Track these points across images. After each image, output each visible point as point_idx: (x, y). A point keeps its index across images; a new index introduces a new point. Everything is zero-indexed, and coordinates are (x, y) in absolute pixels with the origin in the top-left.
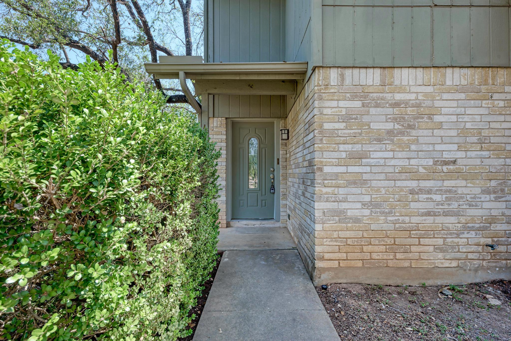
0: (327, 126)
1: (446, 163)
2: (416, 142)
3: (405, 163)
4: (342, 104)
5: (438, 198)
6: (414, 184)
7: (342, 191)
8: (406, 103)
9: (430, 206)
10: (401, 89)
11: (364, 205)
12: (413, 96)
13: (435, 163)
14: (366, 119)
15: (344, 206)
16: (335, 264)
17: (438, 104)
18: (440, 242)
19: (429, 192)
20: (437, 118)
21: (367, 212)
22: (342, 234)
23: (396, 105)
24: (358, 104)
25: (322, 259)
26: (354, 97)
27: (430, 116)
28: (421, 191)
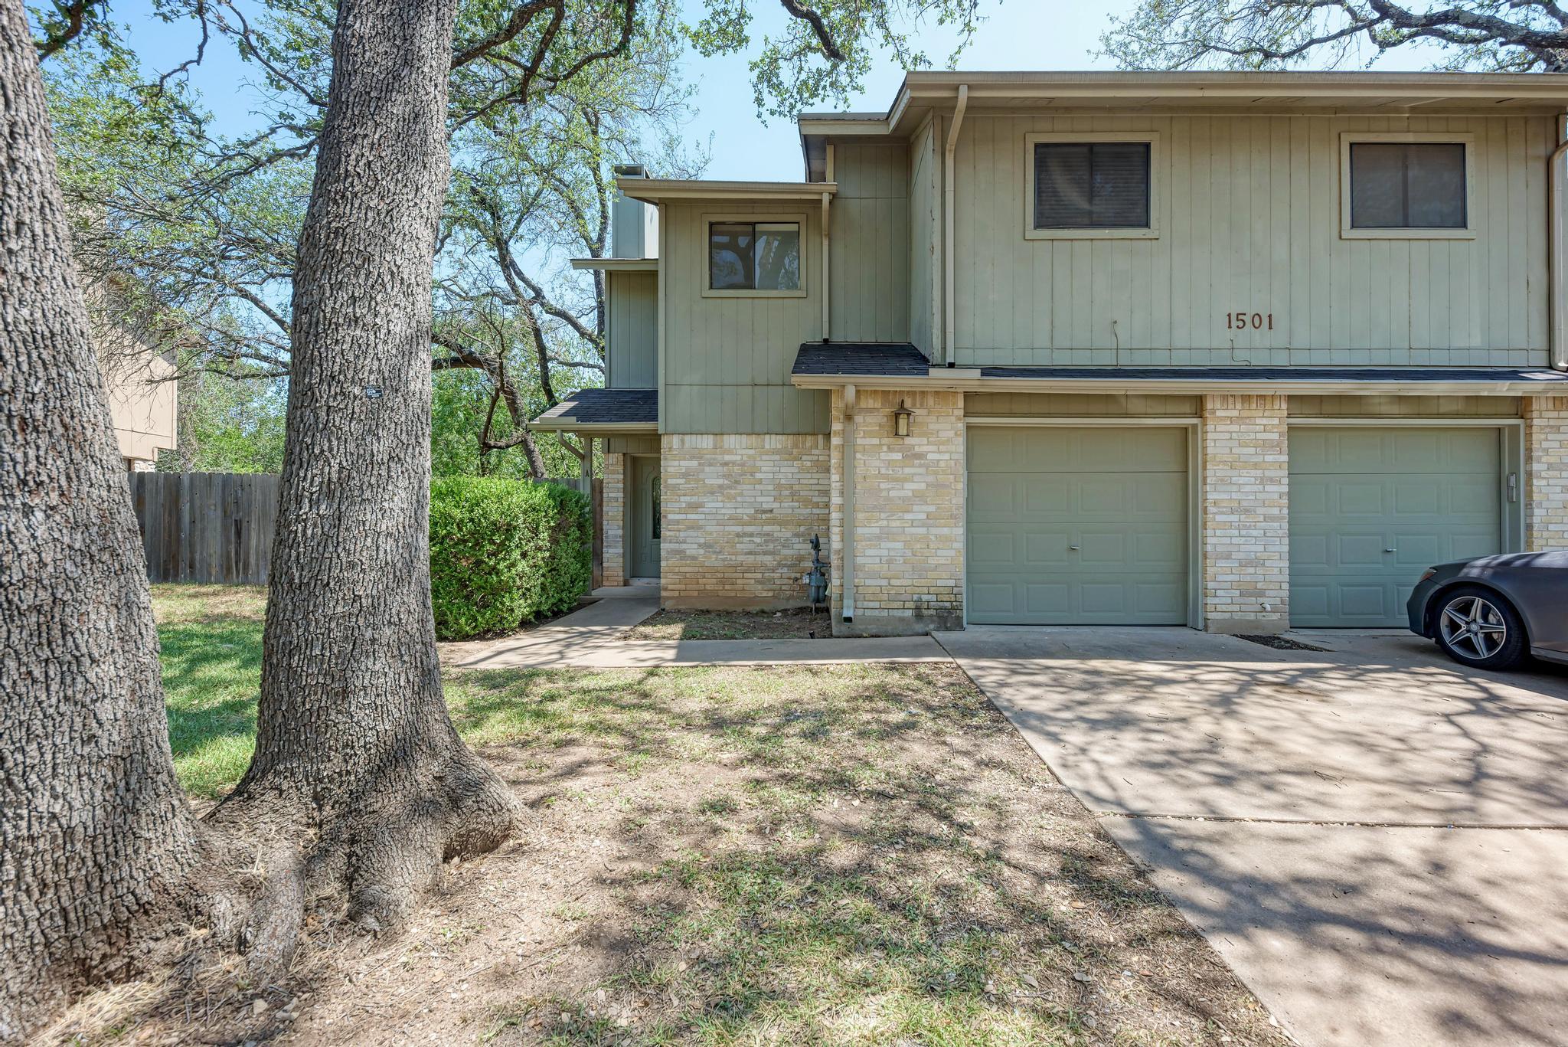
0: (670, 481)
1: (765, 512)
2: (741, 494)
3: (732, 511)
4: (683, 463)
5: (758, 540)
6: (739, 529)
7: (682, 534)
8: (734, 463)
9: (752, 547)
10: (729, 452)
11: (700, 545)
12: (738, 458)
13: (756, 512)
14: (701, 476)
15: (684, 546)
16: (676, 594)
17: (758, 464)
18: (759, 576)
19: (751, 535)
20: (758, 476)
21: (702, 551)
22: (683, 569)
23: (726, 464)
24: (695, 463)
25: (666, 589)
26: (692, 458)
27: (752, 474)
28: (745, 535)
